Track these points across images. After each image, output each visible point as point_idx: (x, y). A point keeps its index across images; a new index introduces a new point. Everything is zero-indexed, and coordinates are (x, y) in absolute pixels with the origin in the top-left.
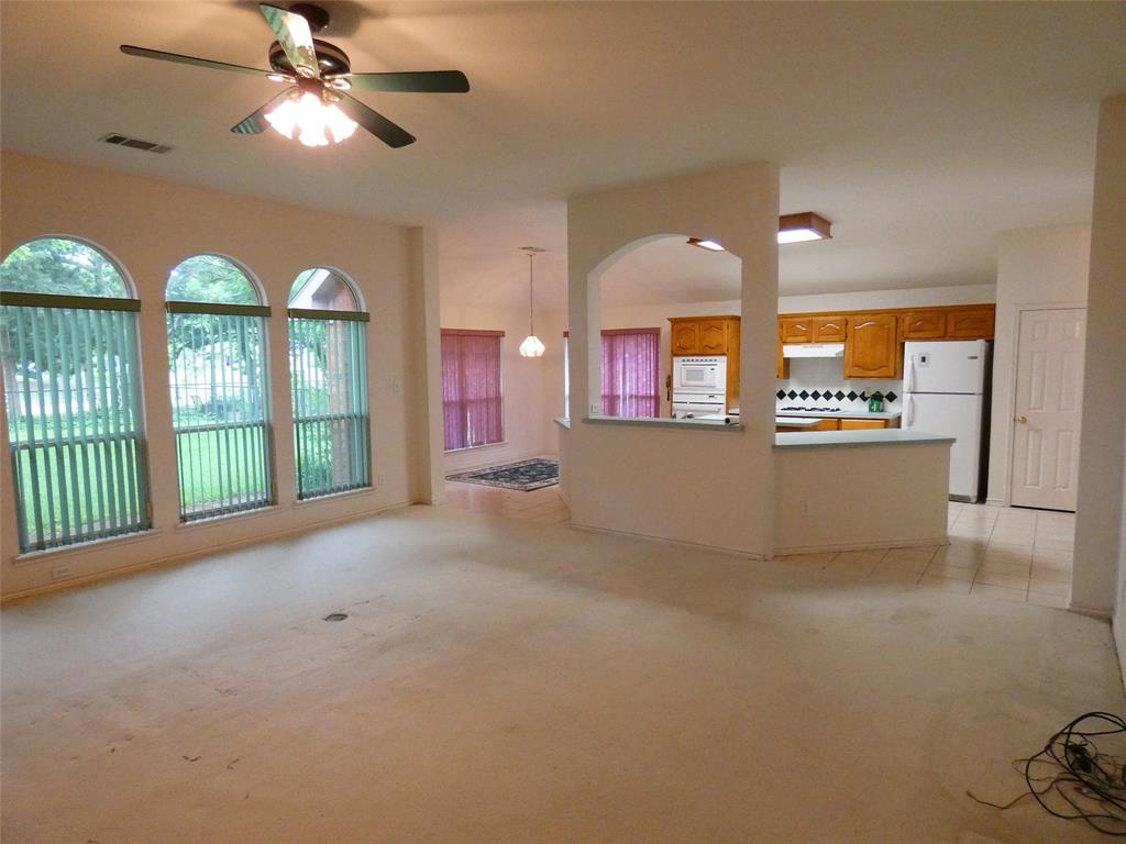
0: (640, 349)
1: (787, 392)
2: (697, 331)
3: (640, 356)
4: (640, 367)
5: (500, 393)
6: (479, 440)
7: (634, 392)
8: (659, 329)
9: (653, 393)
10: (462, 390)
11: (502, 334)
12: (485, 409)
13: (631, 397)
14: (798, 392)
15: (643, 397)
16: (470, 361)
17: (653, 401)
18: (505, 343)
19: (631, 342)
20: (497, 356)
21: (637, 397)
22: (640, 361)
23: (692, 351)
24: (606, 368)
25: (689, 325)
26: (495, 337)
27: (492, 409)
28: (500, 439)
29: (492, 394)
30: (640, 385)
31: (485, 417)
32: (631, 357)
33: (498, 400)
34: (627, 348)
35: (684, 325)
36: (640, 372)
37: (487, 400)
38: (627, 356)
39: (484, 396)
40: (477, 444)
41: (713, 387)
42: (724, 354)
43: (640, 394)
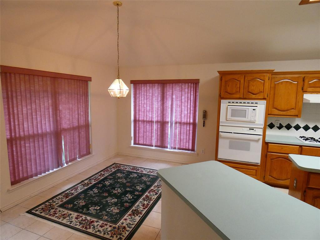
0: (183, 93)
1: (293, 125)
2: (242, 81)
3: (183, 97)
4: (183, 104)
5: (88, 121)
6: (73, 157)
7: (178, 120)
8: (198, 80)
9: (191, 121)
10: (57, 122)
11: (89, 79)
12: (77, 134)
13: (176, 123)
14: (302, 125)
15: (184, 123)
16: (63, 98)
17: (191, 126)
18: (92, 86)
19: (177, 88)
20: (86, 94)
21: (180, 123)
22: (183, 101)
23: (238, 96)
24: (159, 104)
25: (236, 77)
26: (85, 81)
27: (83, 133)
28: (89, 153)
29: (82, 122)
30: (183, 115)
31: (77, 140)
32: (177, 98)
33: (87, 126)
34: (174, 92)
35: (231, 77)
36: (183, 108)
37: (79, 128)
38: (174, 97)
39: (76, 124)
40: (71, 161)
41: (253, 122)
42: (264, 99)
43: (183, 121)
